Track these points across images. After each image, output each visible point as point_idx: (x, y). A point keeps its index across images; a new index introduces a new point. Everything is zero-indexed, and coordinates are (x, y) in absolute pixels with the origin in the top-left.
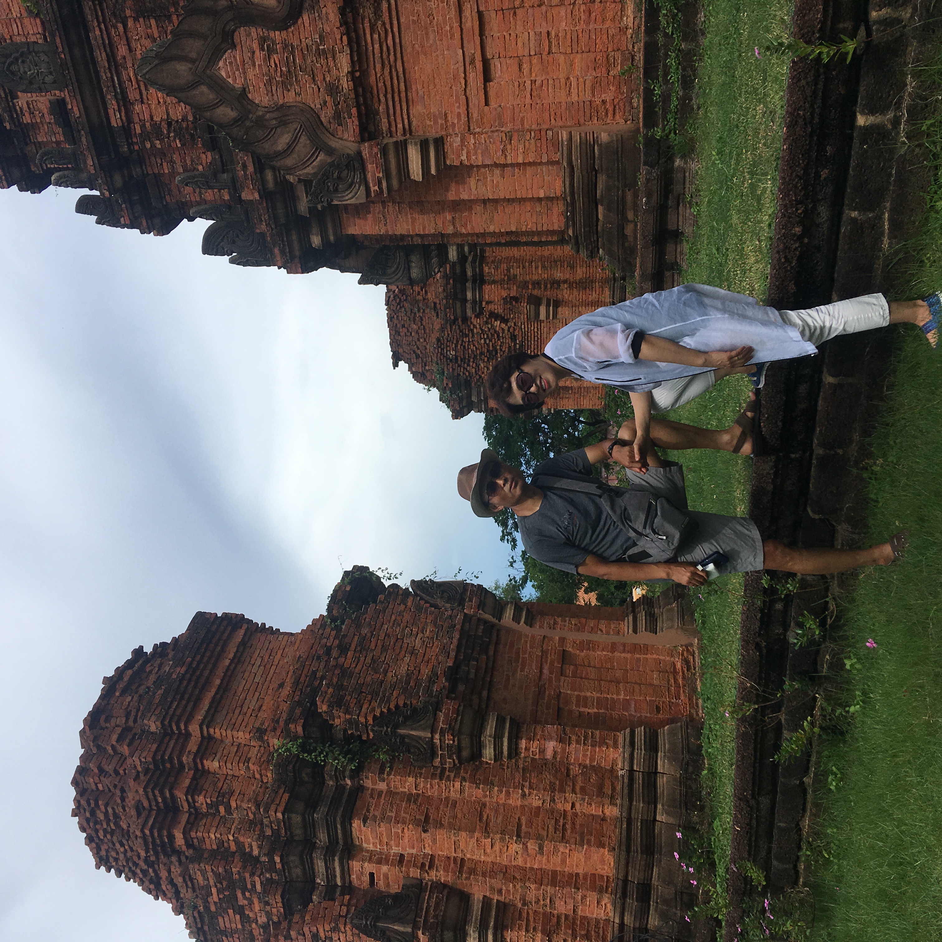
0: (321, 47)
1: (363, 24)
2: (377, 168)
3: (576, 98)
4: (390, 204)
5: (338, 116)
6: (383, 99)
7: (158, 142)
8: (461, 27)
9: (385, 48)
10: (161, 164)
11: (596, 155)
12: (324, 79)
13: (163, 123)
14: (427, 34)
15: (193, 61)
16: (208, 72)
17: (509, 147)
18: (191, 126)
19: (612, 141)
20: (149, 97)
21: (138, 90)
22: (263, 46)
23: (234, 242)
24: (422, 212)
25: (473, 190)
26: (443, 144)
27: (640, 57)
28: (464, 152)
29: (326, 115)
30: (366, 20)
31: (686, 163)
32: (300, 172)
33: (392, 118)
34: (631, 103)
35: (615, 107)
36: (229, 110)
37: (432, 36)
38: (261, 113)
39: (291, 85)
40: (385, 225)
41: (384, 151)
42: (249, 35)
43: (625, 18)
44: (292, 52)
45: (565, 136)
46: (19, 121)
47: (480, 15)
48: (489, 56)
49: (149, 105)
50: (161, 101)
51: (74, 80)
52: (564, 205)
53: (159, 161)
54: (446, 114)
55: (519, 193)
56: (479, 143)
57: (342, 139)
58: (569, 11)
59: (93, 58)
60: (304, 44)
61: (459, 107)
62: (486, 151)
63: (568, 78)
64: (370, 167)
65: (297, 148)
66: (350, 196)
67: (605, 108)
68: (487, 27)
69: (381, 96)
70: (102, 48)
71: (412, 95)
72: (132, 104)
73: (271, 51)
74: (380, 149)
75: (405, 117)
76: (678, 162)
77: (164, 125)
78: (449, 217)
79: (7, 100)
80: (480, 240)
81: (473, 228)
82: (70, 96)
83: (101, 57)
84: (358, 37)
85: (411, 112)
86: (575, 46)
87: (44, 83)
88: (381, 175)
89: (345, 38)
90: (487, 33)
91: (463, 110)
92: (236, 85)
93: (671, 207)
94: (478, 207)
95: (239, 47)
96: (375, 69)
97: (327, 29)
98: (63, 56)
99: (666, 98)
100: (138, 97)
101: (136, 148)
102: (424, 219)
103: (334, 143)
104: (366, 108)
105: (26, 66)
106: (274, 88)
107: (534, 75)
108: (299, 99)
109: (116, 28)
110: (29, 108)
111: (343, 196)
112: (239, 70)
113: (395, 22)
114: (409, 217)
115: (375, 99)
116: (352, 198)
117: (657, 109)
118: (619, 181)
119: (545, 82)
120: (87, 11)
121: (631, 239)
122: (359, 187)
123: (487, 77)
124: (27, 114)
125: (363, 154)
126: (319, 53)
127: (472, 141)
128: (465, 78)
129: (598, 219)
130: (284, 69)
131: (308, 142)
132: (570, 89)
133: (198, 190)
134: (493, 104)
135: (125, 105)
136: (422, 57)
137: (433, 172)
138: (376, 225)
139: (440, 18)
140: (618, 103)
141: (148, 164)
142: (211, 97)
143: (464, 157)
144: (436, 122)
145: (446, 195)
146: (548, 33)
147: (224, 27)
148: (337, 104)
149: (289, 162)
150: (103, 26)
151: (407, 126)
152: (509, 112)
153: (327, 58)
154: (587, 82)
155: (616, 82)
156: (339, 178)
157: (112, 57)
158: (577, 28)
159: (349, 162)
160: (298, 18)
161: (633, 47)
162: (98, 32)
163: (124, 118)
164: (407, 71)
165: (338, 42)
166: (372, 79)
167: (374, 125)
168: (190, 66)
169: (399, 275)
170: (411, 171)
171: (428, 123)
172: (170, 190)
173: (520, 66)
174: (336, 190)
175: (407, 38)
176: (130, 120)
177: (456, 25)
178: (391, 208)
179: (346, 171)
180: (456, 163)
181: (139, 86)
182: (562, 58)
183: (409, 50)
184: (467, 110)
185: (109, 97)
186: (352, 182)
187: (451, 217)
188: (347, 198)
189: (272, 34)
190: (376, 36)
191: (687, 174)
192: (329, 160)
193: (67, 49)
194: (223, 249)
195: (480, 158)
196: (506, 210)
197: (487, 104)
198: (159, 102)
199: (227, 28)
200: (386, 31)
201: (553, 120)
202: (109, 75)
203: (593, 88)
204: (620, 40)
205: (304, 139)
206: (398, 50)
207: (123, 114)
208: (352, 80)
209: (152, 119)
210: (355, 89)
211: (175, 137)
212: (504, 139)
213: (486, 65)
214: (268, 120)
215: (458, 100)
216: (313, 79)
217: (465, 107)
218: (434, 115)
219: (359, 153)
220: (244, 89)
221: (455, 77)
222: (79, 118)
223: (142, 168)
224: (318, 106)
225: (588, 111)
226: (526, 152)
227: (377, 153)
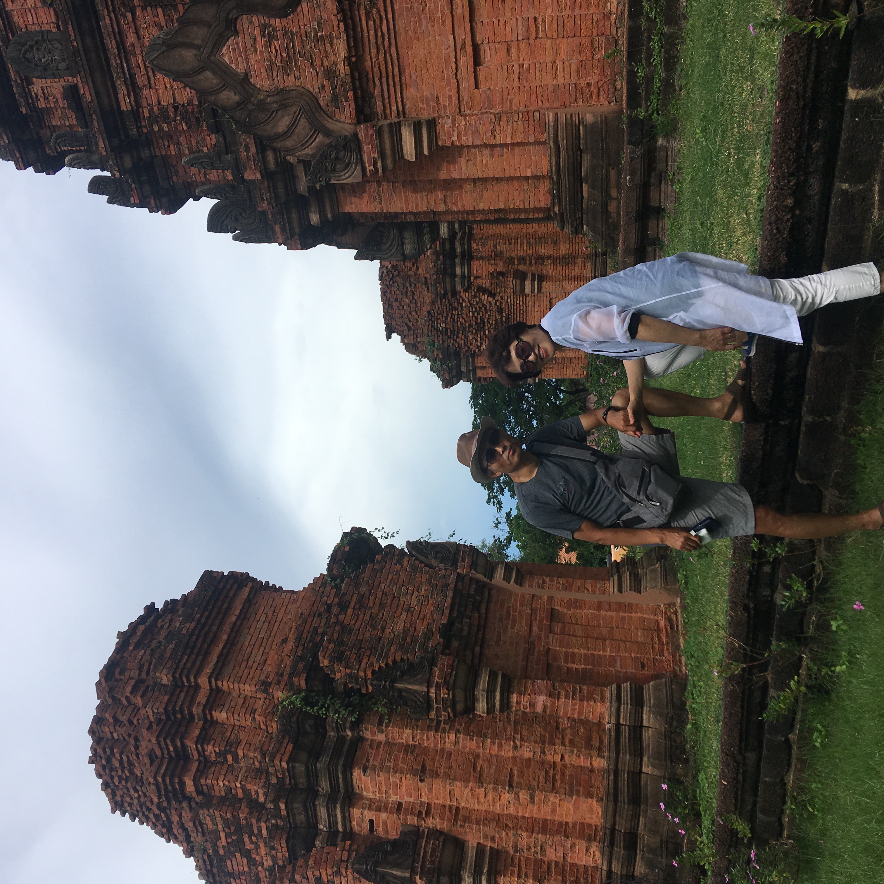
0: (319, 34)
1: (359, 11)
2: (372, 149)
3: (562, 81)
4: (385, 183)
5: (335, 99)
6: (378, 83)
7: (165, 125)
8: (452, 13)
9: (380, 34)
10: (169, 146)
11: (582, 136)
12: (322, 64)
13: (170, 107)
14: (420, 20)
15: (198, 48)
16: (212, 58)
17: (498, 128)
18: (196, 110)
19: (596, 122)
20: (157, 83)
21: (146, 76)
22: (264, 33)
23: (237, 220)
24: (415, 191)
25: (464, 169)
26: (435, 126)
27: (623, 41)
28: (455, 134)
29: (324, 99)
30: (362, 7)
31: (668, 142)
32: (300, 153)
33: (387, 100)
34: (614, 86)
35: (599, 89)
36: (232, 94)
37: (424, 22)
38: (262, 97)
39: (291, 70)
40: (380, 203)
41: (379, 132)
42: (251, 22)
43: (609, 4)
44: (292, 39)
45: (551, 117)
46: (34, 106)
47: (471, 2)
48: (479, 42)
49: (157, 90)
50: (168, 86)
51: (86, 67)
52: (550, 183)
53: (166, 143)
54: (437, 98)
55: (507, 171)
56: (470, 125)
57: (339, 121)
59: (103, 44)
60: (303, 31)
61: (450, 90)
62: (476, 132)
63: (554, 62)
64: (366, 148)
65: (296, 130)
66: (347, 175)
67: (589, 91)
68: (477, 14)
69: (376, 79)
70: (112, 36)
71: (406, 79)
72: (141, 89)
73: (271, 38)
74: (375, 131)
75: (399, 100)
76: (660, 141)
77: (171, 109)
78: (440, 195)
79: (23, 86)
80: (470, 217)
81: (463, 206)
82: (82, 82)
83: (111, 45)
84: (354, 24)
85: (405, 95)
86: (561, 31)
87: (57, 69)
88: (376, 155)
89: (342, 24)
90: (477, 19)
91: (454, 93)
92: (239, 70)
93: (653, 185)
94: (468, 186)
95: (241, 35)
96: (370, 54)
97: (325, 16)
98: (75, 44)
99: (649, 80)
100: (146, 83)
101: (145, 131)
102: (416, 197)
103: (331, 125)
104: (362, 91)
105: (40, 53)
106: (275, 74)
107: (521, 59)
108: (298, 83)
109: (124, 16)
110: (44, 94)
111: (341, 176)
112: (241, 56)
113: (389, 10)
114: (403, 196)
115: (371, 83)
116: (349, 177)
117: (640, 91)
118: (603, 160)
119: (532, 66)
121: (614, 215)
122: (356, 167)
123: (477, 62)
124: (42, 99)
125: (360, 135)
126: (318, 40)
127: (463, 123)
128: (456, 63)
129: (582, 197)
130: (284, 55)
131: (307, 124)
132: (556, 72)
133: (203, 171)
134: (482, 87)
135: (134, 91)
136: (415, 42)
137: (426, 152)
138: (371, 203)
139: (432, 5)
140: (603, 86)
141: (156, 146)
142: (215, 81)
143: (455, 138)
144: (428, 105)
145: (437, 175)
146: (535, 19)
147: (227, 15)
148: (334, 88)
149: (289, 143)
150: (112, 15)
151: (401, 109)
152: (498, 95)
153: (325, 45)
154: (573, 65)
155: (600, 65)
156: (337, 158)
157: (121, 44)
158: (563, 14)
159: (346, 143)
160: (297, 6)
161: (617, 32)
162: (108, 21)
163: (133, 103)
164: (401, 57)
165: (336, 28)
166: (368, 63)
167: (370, 108)
168: (195, 52)
169: (393, 251)
170: (405, 152)
171: (421, 105)
172: (177, 171)
173: (508, 50)
174: (334, 170)
175: (401, 25)
176: (138, 105)
177: (447, 12)
178: (385, 187)
179: (342, 153)
180: (448, 144)
181: (147, 73)
182: (548, 43)
183: (403, 35)
184: (458, 93)
185: (119, 82)
186: (349, 163)
187: (442, 196)
188: (344, 177)
189: (272, 21)
190: (371, 23)
191: (669, 153)
192: (327, 141)
193: (78, 36)
194: (227, 226)
195: (470, 139)
196: (495, 188)
197: (477, 87)
198: (166, 87)
199: (230, 16)
200: (381, 17)
201: (539, 102)
202: (119, 62)
203: (578, 72)
204: (604, 25)
205: (303, 122)
206: (393, 35)
207: (132, 99)
208: (349, 65)
209: (159, 103)
210: (352, 73)
211: (181, 121)
212: (493, 120)
213: (476, 48)
214: (269, 104)
215: (449, 83)
216: (312, 64)
217: (456, 90)
218: (427, 98)
219: (356, 135)
220: (246, 74)
221: (447, 62)
222: (90, 102)
223: (150, 150)
224: (317, 90)
225: (573, 93)
226: (514, 133)
227: (372, 135)
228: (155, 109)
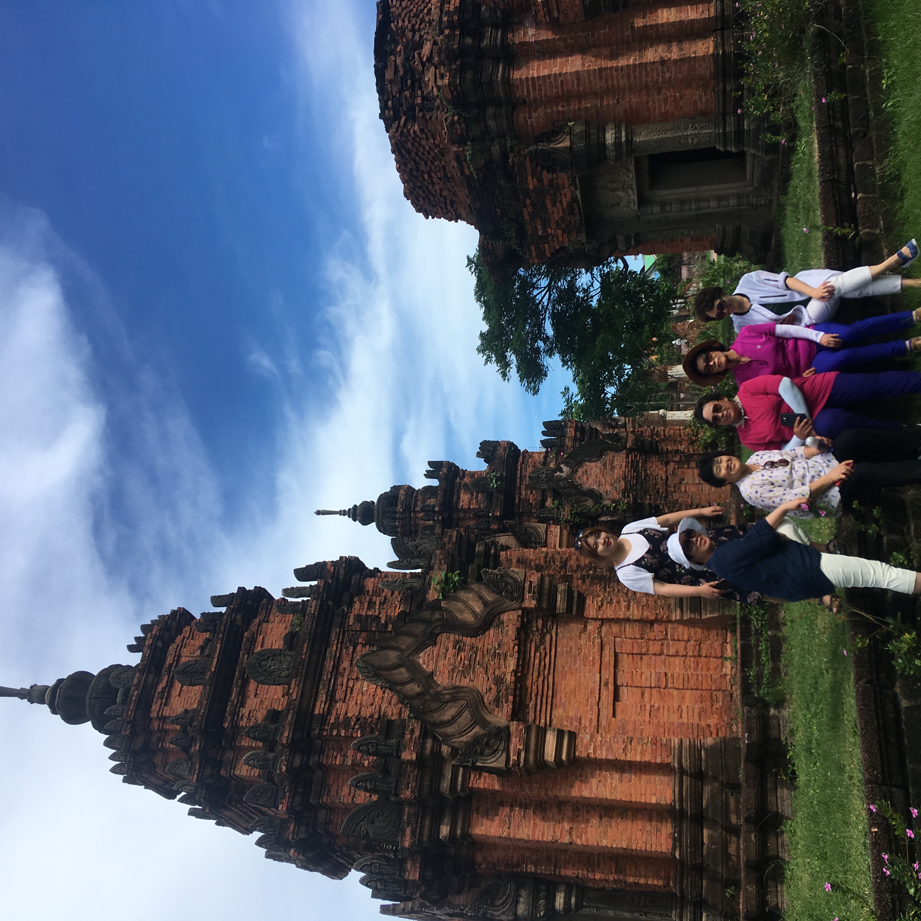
0: (497, 651)
1: (530, 644)
2: (519, 741)
3: (686, 721)
5: (497, 701)
6: (534, 698)
7: (344, 731)
8: (601, 658)
9: (543, 663)
10: (336, 757)
11: (703, 758)
12: (494, 673)
14: (575, 660)
15: (402, 651)
16: (411, 658)
17: (629, 747)
18: (374, 721)
19: (716, 744)
20: (351, 699)
21: (344, 693)
22: (456, 646)
23: (373, 822)
25: (594, 789)
26: (575, 738)
27: (737, 693)
28: (592, 747)
29: (488, 698)
30: (533, 643)
32: (456, 740)
33: (538, 713)
34: (731, 728)
35: (718, 730)
36: (416, 687)
37: (578, 662)
38: (439, 690)
39: (468, 674)
41: (528, 729)
42: (448, 638)
43: (724, 669)
44: (476, 653)
45: (676, 741)
46: (236, 723)
47: (616, 655)
48: (619, 683)
49: (348, 704)
50: (358, 702)
51: (304, 674)
53: (335, 754)
54: (580, 719)
55: (633, 797)
56: (605, 742)
57: (496, 717)
58: (682, 661)
59: (323, 663)
60: (486, 648)
61: (592, 714)
62: (610, 748)
63: (680, 706)
64: (514, 740)
65: (459, 720)
66: (492, 760)
67: (709, 730)
68: (620, 664)
69: (533, 695)
70: (332, 659)
71: (557, 701)
72: (336, 702)
73: (460, 650)
74: (525, 728)
75: (548, 715)
77: (354, 719)
78: (567, 826)
79: (236, 706)
81: (587, 840)
83: (329, 665)
84: (525, 651)
85: (553, 713)
86: (686, 684)
88: (521, 747)
89: (516, 647)
90: (619, 668)
91: (594, 717)
92: (427, 670)
94: (594, 821)
95: (438, 646)
96: (532, 675)
97: (505, 640)
98: (304, 657)
100: (343, 697)
101: (325, 733)
102: (544, 826)
103: (489, 718)
104: (520, 699)
105: (273, 662)
106: (455, 675)
107: (652, 702)
108: (471, 684)
109: (347, 648)
110: (249, 715)
111: (487, 760)
112: (433, 660)
113: (553, 650)
114: (532, 822)
115: (529, 696)
116: (494, 762)
119: (662, 707)
120: (333, 636)
122: (502, 754)
123: (616, 697)
124: (245, 720)
125: (511, 729)
126: (495, 655)
127: (600, 739)
128: (599, 694)
129: (703, 843)
130: (466, 662)
131: (469, 716)
132: (681, 714)
134: (618, 717)
135: (330, 701)
136: (568, 675)
137: (564, 757)
138: (500, 828)
139: (587, 652)
140: (721, 728)
141: (326, 753)
142: (406, 676)
143: (591, 751)
145: (570, 792)
146: (666, 674)
147: (434, 629)
148: (498, 692)
149: (450, 730)
150: (339, 645)
151: (548, 721)
152: (631, 725)
153: (500, 659)
154: (695, 710)
155: (719, 712)
156: (487, 744)
157: (336, 667)
158: (688, 672)
159: (498, 733)
160: (486, 631)
161: (732, 688)
162: (334, 648)
163: (326, 709)
164: (555, 686)
165: (511, 649)
166: (529, 682)
167: (523, 713)
168: (399, 653)
169: (506, 908)
170: (546, 752)
171: (565, 723)
173: (643, 695)
174: (482, 754)
175: (560, 661)
176: (329, 712)
177: (597, 657)
178: (517, 813)
179: (493, 741)
180: (584, 755)
182: (675, 692)
183: (560, 669)
184: (598, 717)
185: (322, 692)
186: (497, 749)
187: (569, 827)
188: (489, 761)
189: (465, 639)
190: (538, 654)
191: (781, 721)
192: (482, 732)
193: (308, 653)
194: (361, 828)
195: (604, 753)
197: (614, 716)
198: (356, 703)
199: (434, 632)
200: (546, 653)
201: (666, 734)
202: (329, 677)
203: (700, 716)
204: (721, 683)
205: (466, 714)
206: (552, 667)
207: (327, 706)
208: (515, 676)
209: (346, 714)
210: (516, 682)
211: (358, 729)
212: (626, 740)
213: (617, 689)
214: (444, 694)
215: (591, 709)
216: (486, 671)
217: (597, 715)
218: (571, 718)
219: (508, 727)
220: (433, 673)
221: (592, 692)
222: (294, 700)
223: (319, 756)
224: (485, 691)
225: (695, 730)
226: (643, 752)
227: (522, 730)
228: (341, 717)
